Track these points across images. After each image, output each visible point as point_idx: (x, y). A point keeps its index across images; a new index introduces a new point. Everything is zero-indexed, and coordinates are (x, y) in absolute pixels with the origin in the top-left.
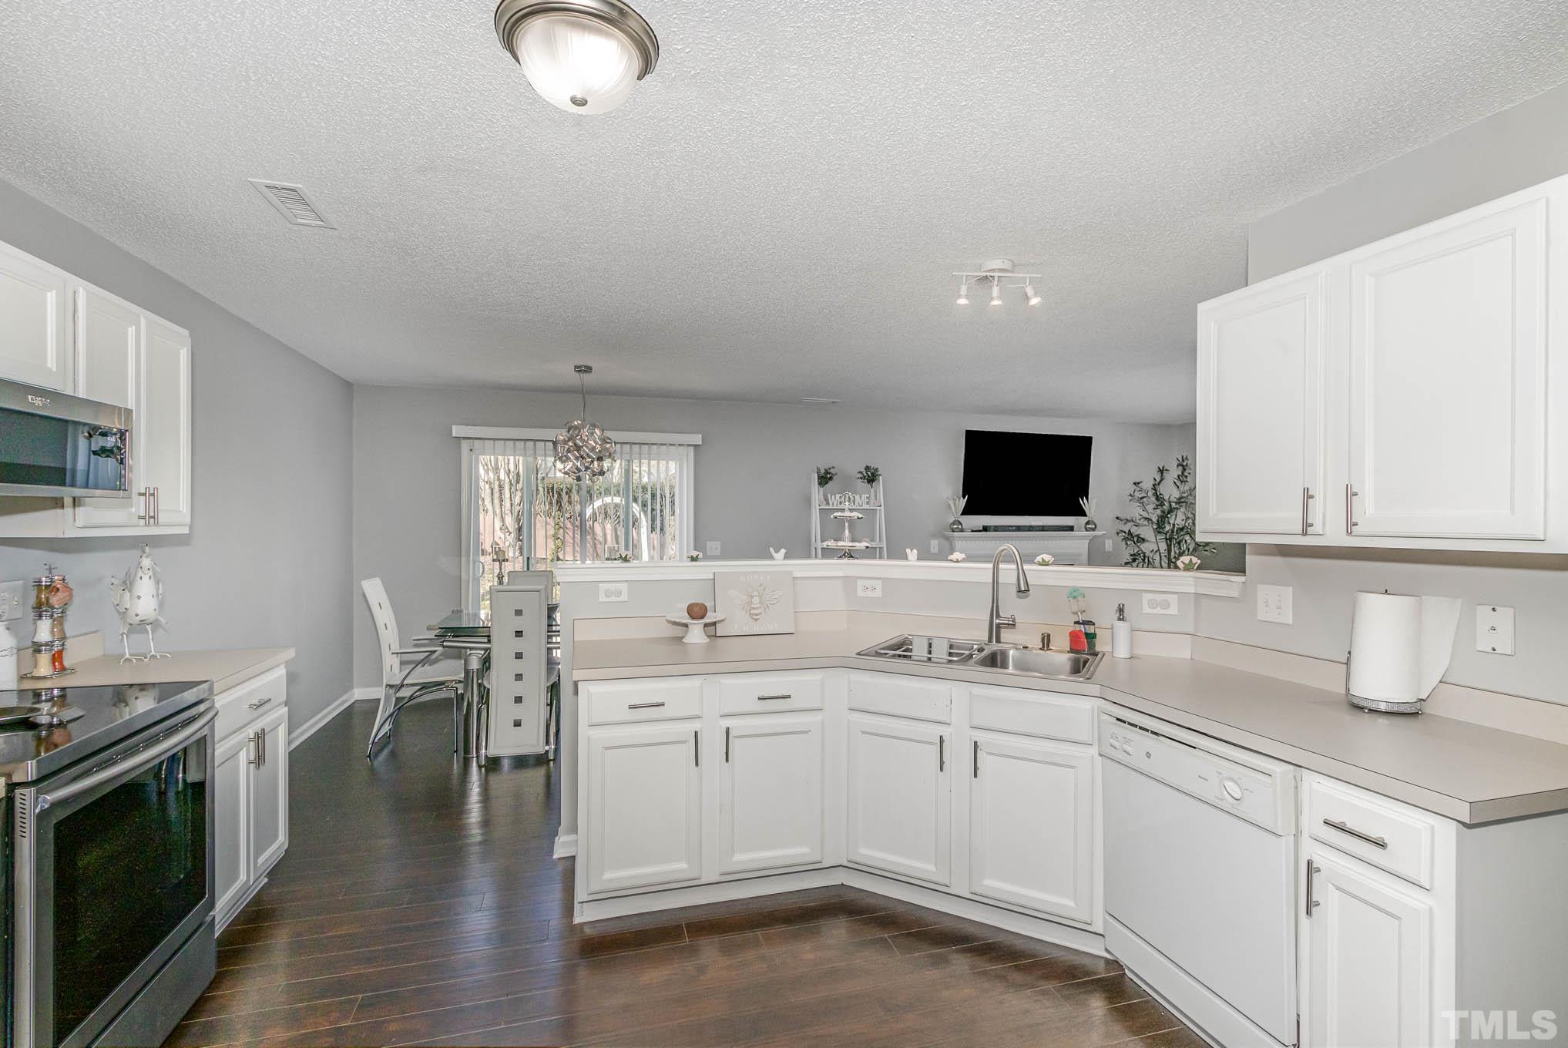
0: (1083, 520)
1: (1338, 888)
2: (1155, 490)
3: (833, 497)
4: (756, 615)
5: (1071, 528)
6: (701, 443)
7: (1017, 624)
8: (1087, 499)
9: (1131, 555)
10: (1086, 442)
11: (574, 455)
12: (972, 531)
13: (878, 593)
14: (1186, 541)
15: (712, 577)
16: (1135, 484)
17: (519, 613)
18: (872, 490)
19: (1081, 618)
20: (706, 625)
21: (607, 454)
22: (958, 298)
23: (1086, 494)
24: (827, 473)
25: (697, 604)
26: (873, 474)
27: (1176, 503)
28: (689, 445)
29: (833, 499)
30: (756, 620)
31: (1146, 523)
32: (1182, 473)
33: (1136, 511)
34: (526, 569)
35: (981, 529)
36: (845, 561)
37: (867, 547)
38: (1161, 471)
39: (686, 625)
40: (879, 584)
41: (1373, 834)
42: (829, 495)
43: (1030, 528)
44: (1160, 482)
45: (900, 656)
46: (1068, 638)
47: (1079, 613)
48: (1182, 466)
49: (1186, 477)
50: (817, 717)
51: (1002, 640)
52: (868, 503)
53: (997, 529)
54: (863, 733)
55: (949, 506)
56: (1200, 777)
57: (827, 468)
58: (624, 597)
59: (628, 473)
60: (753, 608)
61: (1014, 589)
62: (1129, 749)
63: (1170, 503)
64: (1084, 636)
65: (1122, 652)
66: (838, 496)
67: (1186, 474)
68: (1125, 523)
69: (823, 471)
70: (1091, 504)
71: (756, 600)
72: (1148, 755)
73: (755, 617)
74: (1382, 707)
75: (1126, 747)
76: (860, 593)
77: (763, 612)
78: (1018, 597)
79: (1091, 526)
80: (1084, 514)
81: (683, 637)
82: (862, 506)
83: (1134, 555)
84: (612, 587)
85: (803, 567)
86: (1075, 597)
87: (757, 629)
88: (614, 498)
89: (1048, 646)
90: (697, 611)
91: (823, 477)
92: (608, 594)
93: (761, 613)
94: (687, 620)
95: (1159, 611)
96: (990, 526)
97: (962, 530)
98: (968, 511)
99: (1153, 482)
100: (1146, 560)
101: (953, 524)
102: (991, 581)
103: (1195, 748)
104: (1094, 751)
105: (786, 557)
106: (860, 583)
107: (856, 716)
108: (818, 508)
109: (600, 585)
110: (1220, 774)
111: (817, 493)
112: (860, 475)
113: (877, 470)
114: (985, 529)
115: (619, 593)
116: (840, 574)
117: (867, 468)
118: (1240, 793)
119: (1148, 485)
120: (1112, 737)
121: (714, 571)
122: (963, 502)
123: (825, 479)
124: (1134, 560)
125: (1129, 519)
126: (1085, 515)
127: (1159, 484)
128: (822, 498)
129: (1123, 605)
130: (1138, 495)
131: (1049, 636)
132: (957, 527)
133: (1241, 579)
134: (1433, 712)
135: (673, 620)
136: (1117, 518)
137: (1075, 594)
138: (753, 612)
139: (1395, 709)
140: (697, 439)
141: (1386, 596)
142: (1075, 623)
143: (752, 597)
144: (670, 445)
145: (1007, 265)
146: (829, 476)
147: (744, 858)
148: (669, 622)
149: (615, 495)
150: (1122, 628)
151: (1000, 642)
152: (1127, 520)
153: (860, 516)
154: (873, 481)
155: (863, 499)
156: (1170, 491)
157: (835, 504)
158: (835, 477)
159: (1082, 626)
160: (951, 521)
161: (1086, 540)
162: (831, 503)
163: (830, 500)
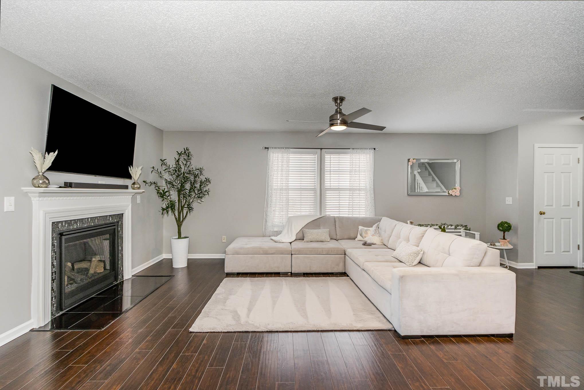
0: (131, 182)
5: (126, 187)
8: (133, 167)
16: (162, 160)
38: (179, 154)
43: (99, 186)
44: (179, 159)
79: (136, 186)
80: (131, 177)
130: (164, 167)
132: (42, 182)
136: (144, 181)
161: (130, 195)
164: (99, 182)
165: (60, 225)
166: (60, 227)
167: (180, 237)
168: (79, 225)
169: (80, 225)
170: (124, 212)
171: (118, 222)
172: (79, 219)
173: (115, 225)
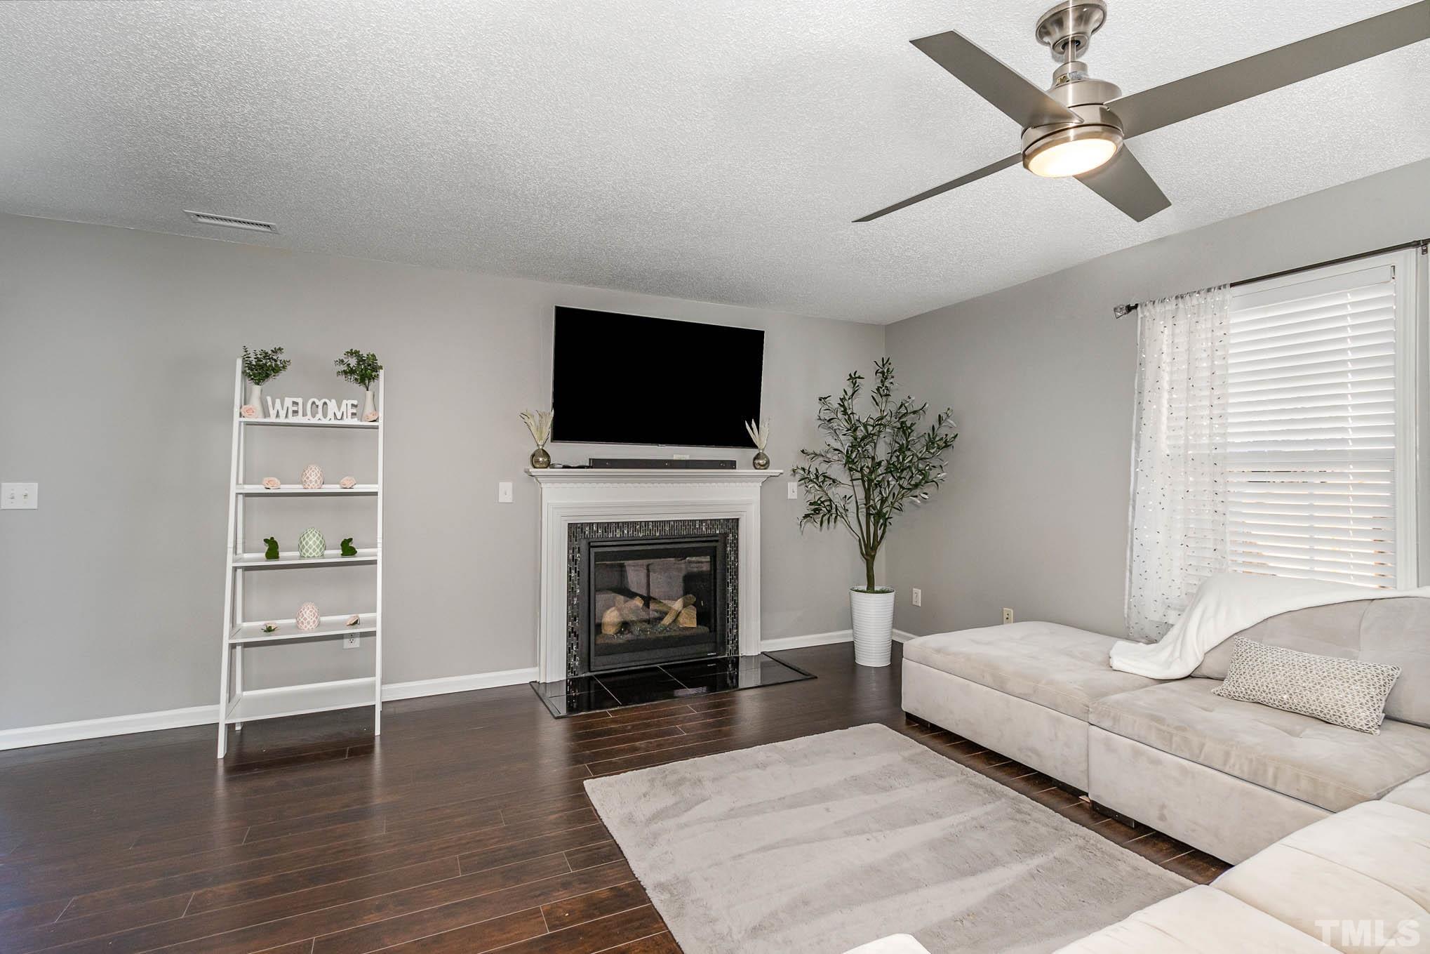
0: (752, 453)
2: (848, 407)
3: (278, 401)
5: (731, 465)
8: (757, 424)
9: (811, 504)
10: (755, 338)
12: (565, 467)
14: (888, 482)
18: (369, 394)
23: (755, 417)
24: (266, 359)
26: (368, 366)
29: (279, 406)
31: (835, 456)
32: (884, 383)
33: (823, 440)
35: (584, 463)
38: (853, 379)
42: (270, 400)
44: (853, 393)
48: (883, 373)
49: (888, 389)
52: (355, 414)
53: (613, 464)
55: (527, 425)
57: (265, 350)
63: (865, 425)
66: (289, 401)
67: (888, 384)
69: (257, 357)
70: (765, 432)
79: (760, 462)
80: (752, 445)
82: (342, 419)
83: (814, 503)
91: (256, 366)
96: (602, 460)
97: (551, 466)
98: (562, 431)
99: (843, 397)
100: (834, 511)
101: (536, 455)
108: (243, 420)
111: (242, 394)
112: (340, 367)
113: (377, 359)
114: (594, 464)
117: (356, 356)
119: (836, 401)
123: (260, 370)
124: (817, 511)
125: (818, 453)
126: (753, 448)
127: (850, 398)
128: (252, 402)
130: (826, 416)
132: (541, 461)
136: (803, 451)
146: (270, 365)
152: (816, 455)
154: (372, 378)
155: (343, 408)
156: (865, 411)
157: (283, 413)
160: (532, 452)
161: (757, 482)
162: (273, 413)
163: (271, 409)
164: (676, 457)
165: (587, 529)
166: (587, 533)
167: (871, 588)
168: (626, 532)
169: (628, 532)
170: (740, 515)
171: (725, 535)
172: (626, 522)
173: (717, 541)
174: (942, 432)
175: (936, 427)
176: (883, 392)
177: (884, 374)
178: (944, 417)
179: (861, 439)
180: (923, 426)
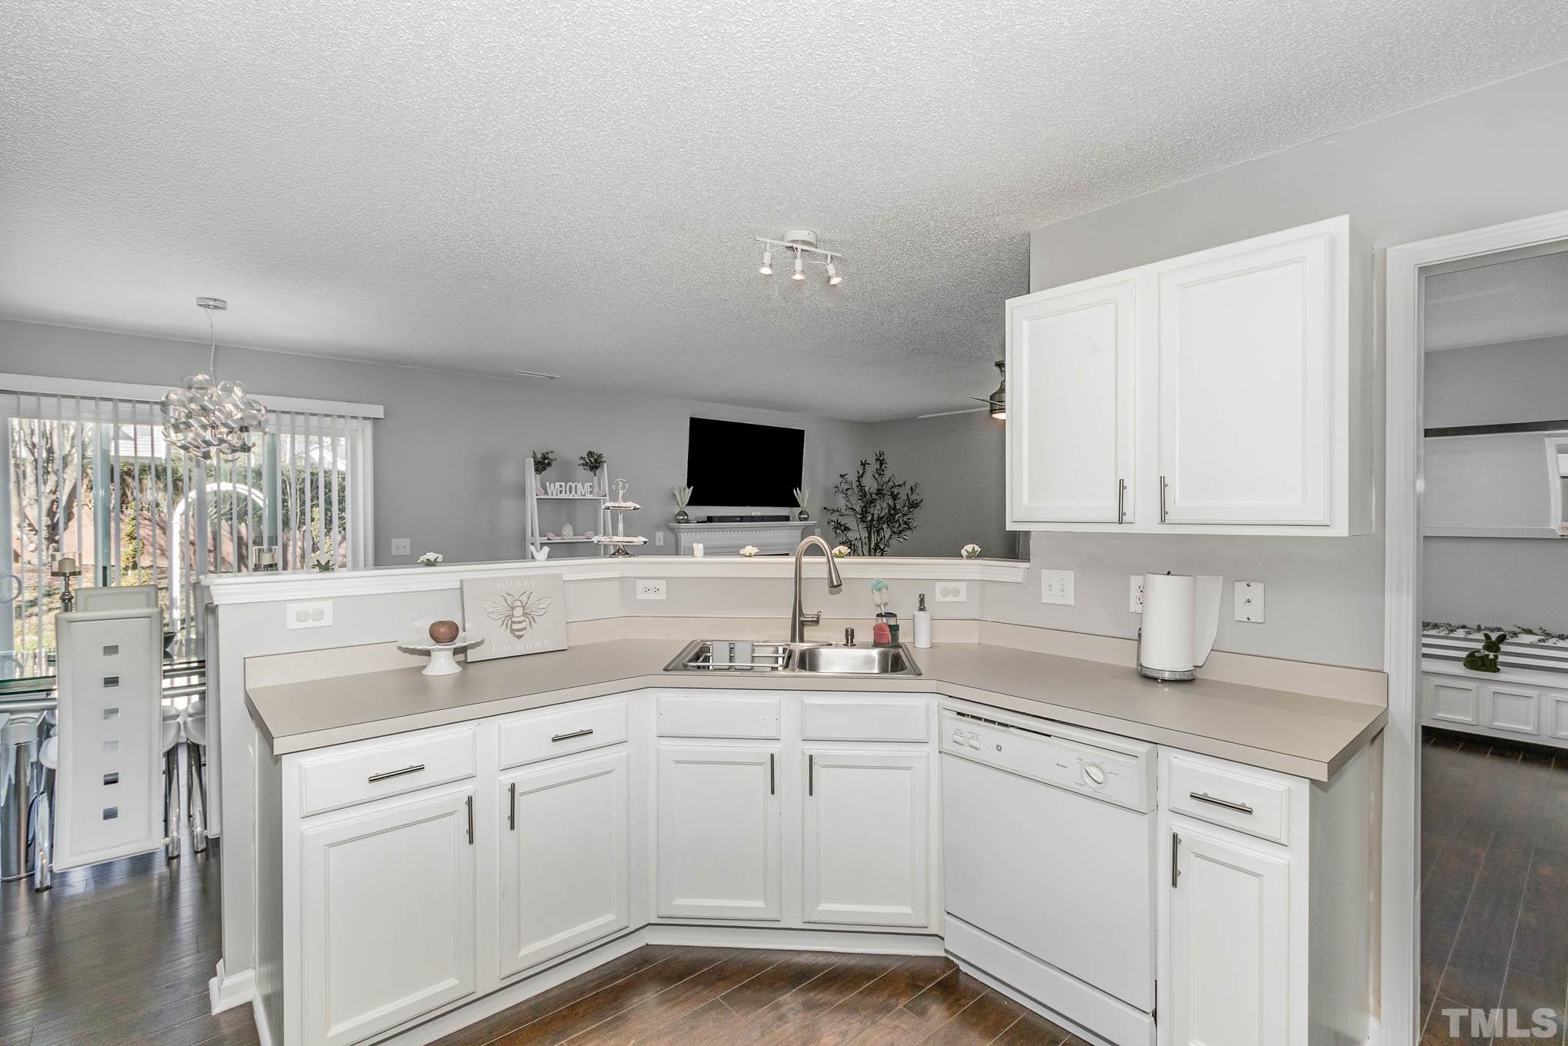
0: (797, 510)
1: (1198, 855)
2: (859, 482)
3: (552, 485)
4: (521, 630)
5: (787, 518)
6: (383, 417)
7: (820, 621)
8: (800, 490)
10: (799, 435)
11: (199, 421)
12: (698, 522)
13: (662, 595)
15: (459, 586)
16: (841, 476)
17: (111, 650)
18: (596, 478)
19: (883, 611)
20: (457, 651)
21: (255, 423)
22: (761, 267)
23: (799, 485)
24: (544, 457)
25: (443, 623)
26: (596, 460)
27: (876, 494)
28: (364, 418)
29: (552, 487)
30: (521, 636)
31: (851, 513)
32: (881, 467)
33: (841, 502)
34: (100, 584)
35: (706, 520)
36: (621, 559)
37: (645, 542)
38: (864, 464)
39: (428, 653)
40: (662, 584)
41: (1237, 801)
42: (548, 483)
43: (752, 519)
44: (863, 473)
45: (699, 667)
46: (873, 632)
47: (882, 606)
48: (880, 460)
49: (883, 471)
50: (621, 752)
51: (805, 639)
52: (591, 492)
53: (721, 519)
54: (677, 762)
55: (674, 495)
56: (1058, 765)
57: (544, 452)
58: (328, 620)
59: (273, 453)
60: (515, 622)
61: (826, 584)
62: (976, 743)
63: (871, 494)
64: (888, 629)
65: (923, 642)
66: (557, 484)
67: (883, 468)
68: (832, 514)
69: (539, 456)
70: (803, 495)
71: (518, 612)
72: (999, 748)
73: (517, 633)
74: (1167, 676)
75: (971, 742)
76: (641, 595)
77: (528, 627)
78: (831, 593)
79: (803, 516)
81: (425, 667)
82: (585, 495)
84: (310, 607)
85: (574, 569)
86: (880, 590)
87: (521, 648)
88: (237, 485)
89: (852, 642)
90: (444, 632)
91: (539, 462)
92: (301, 617)
93: (525, 628)
94: (429, 644)
95: (950, 598)
96: (715, 517)
97: (688, 522)
98: (693, 502)
99: (857, 475)
101: (679, 514)
102: (794, 576)
103: (1050, 736)
104: (931, 749)
105: (550, 557)
106: (640, 584)
107: (664, 742)
108: (535, 497)
109: (288, 605)
110: (1081, 760)
111: (532, 480)
112: (582, 462)
113: (600, 456)
114: (710, 519)
115: (320, 615)
116: (616, 574)
117: (590, 454)
118: (1102, 776)
119: (852, 477)
120: (956, 733)
121: (461, 578)
122: (689, 492)
123: (542, 464)
125: (836, 509)
126: (799, 506)
127: (862, 476)
128: (539, 485)
129: (924, 595)
130: (845, 486)
131: (852, 631)
132: (682, 518)
133: (1026, 565)
134: (1208, 677)
135: (404, 646)
136: (825, 508)
137: (879, 586)
138: (515, 627)
139: (1178, 677)
140: (378, 411)
141: (1169, 576)
142: (878, 615)
143: (513, 608)
144: (339, 416)
145: (811, 238)
146: (546, 461)
147: (534, 949)
148: (400, 648)
149: (238, 481)
150: (922, 618)
151: (803, 642)
153: (638, 507)
154: (597, 468)
155: (585, 487)
156: (870, 484)
157: (555, 492)
158: (554, 463)
159: (884, 618)
160: (676, 513)
161: (800, 529)
162: (549, 492)
163: (548, 490)
164: (753, 514)
174: (913, 497)
175: (909, 494)
176: (880, 472)
177: (881, 462)
178: (914, 488)
179: (868, 502)
180: (903, 493)
